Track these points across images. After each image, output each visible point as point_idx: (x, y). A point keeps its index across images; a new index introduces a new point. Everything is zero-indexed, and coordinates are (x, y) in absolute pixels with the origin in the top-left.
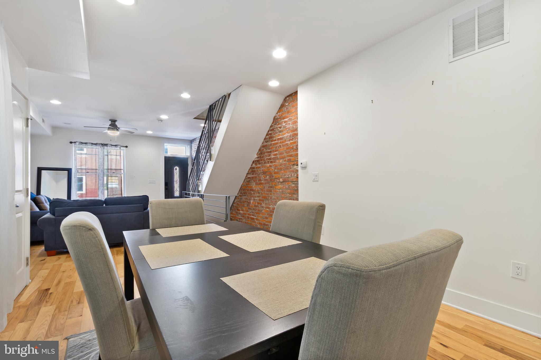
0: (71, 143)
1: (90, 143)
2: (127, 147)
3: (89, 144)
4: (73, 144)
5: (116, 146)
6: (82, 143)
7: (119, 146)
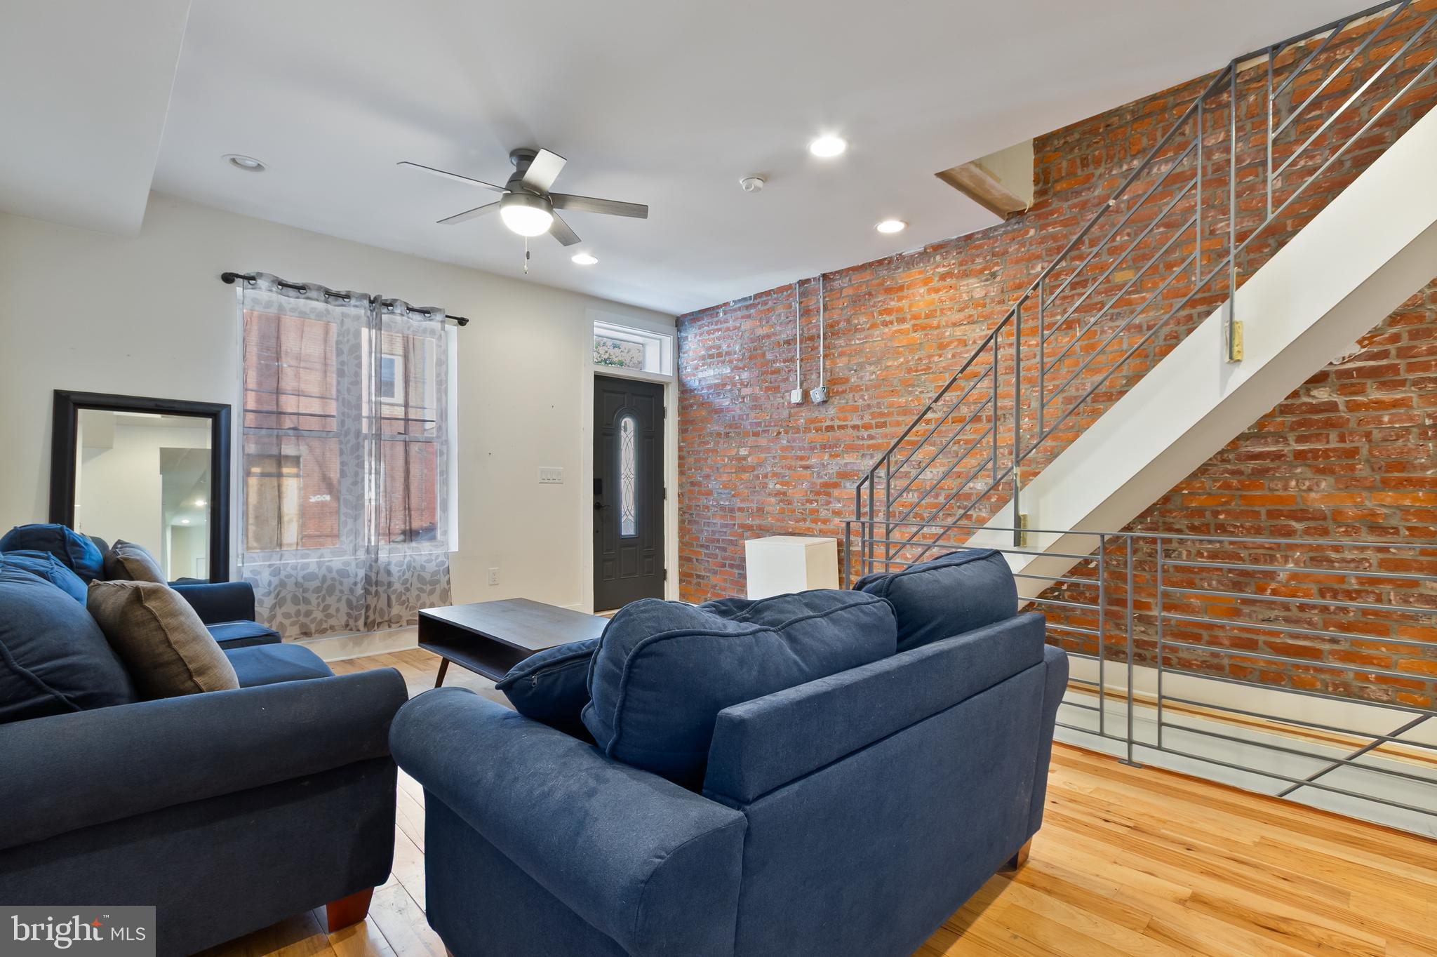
0: (228, 278)
1: (319, 288)
2: (462, 322)
3: (314, 294)
4: (238, 288)
5: (424, 312)
6: (283, 284)
7: (439, 317)
